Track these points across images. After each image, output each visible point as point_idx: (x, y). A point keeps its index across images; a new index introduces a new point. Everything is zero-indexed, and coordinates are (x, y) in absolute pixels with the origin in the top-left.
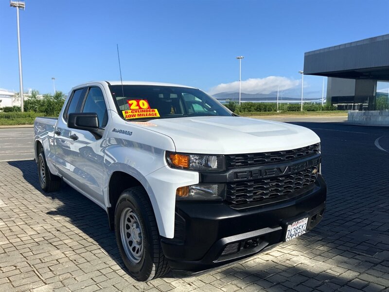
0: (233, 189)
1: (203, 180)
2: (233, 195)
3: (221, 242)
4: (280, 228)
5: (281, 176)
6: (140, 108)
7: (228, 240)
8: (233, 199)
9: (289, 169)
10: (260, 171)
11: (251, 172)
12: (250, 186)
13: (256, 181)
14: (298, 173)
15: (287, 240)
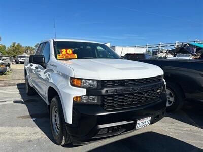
0: (106, 99)
1: (88, 93)
2: (106, 102)
3: (98, 127)
4: (133, 122)
5: (135, 93)
6: (67, 53)
7: (101, 126)
8: (106, 105)
9: (140, 89)
10: (122, 89)
11: (116, 90)
12: (116, 98)
13: (120, 95)
14: (147, 92)
15: (137, 128)
